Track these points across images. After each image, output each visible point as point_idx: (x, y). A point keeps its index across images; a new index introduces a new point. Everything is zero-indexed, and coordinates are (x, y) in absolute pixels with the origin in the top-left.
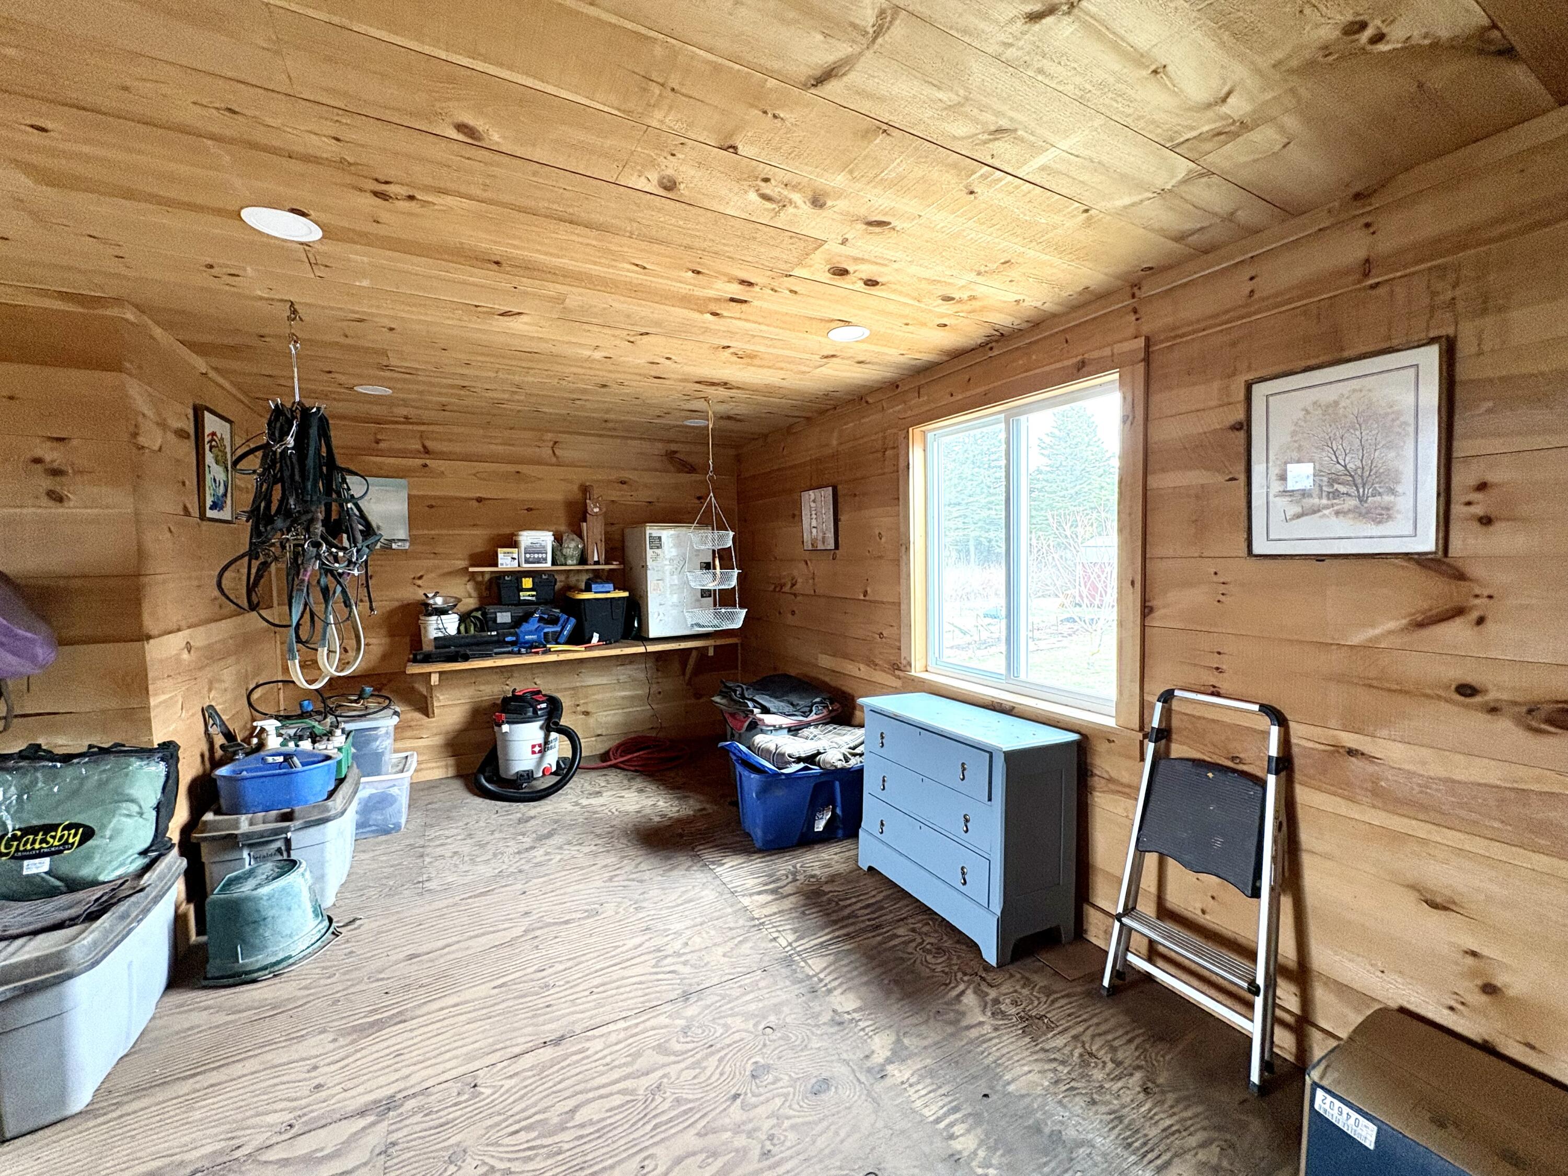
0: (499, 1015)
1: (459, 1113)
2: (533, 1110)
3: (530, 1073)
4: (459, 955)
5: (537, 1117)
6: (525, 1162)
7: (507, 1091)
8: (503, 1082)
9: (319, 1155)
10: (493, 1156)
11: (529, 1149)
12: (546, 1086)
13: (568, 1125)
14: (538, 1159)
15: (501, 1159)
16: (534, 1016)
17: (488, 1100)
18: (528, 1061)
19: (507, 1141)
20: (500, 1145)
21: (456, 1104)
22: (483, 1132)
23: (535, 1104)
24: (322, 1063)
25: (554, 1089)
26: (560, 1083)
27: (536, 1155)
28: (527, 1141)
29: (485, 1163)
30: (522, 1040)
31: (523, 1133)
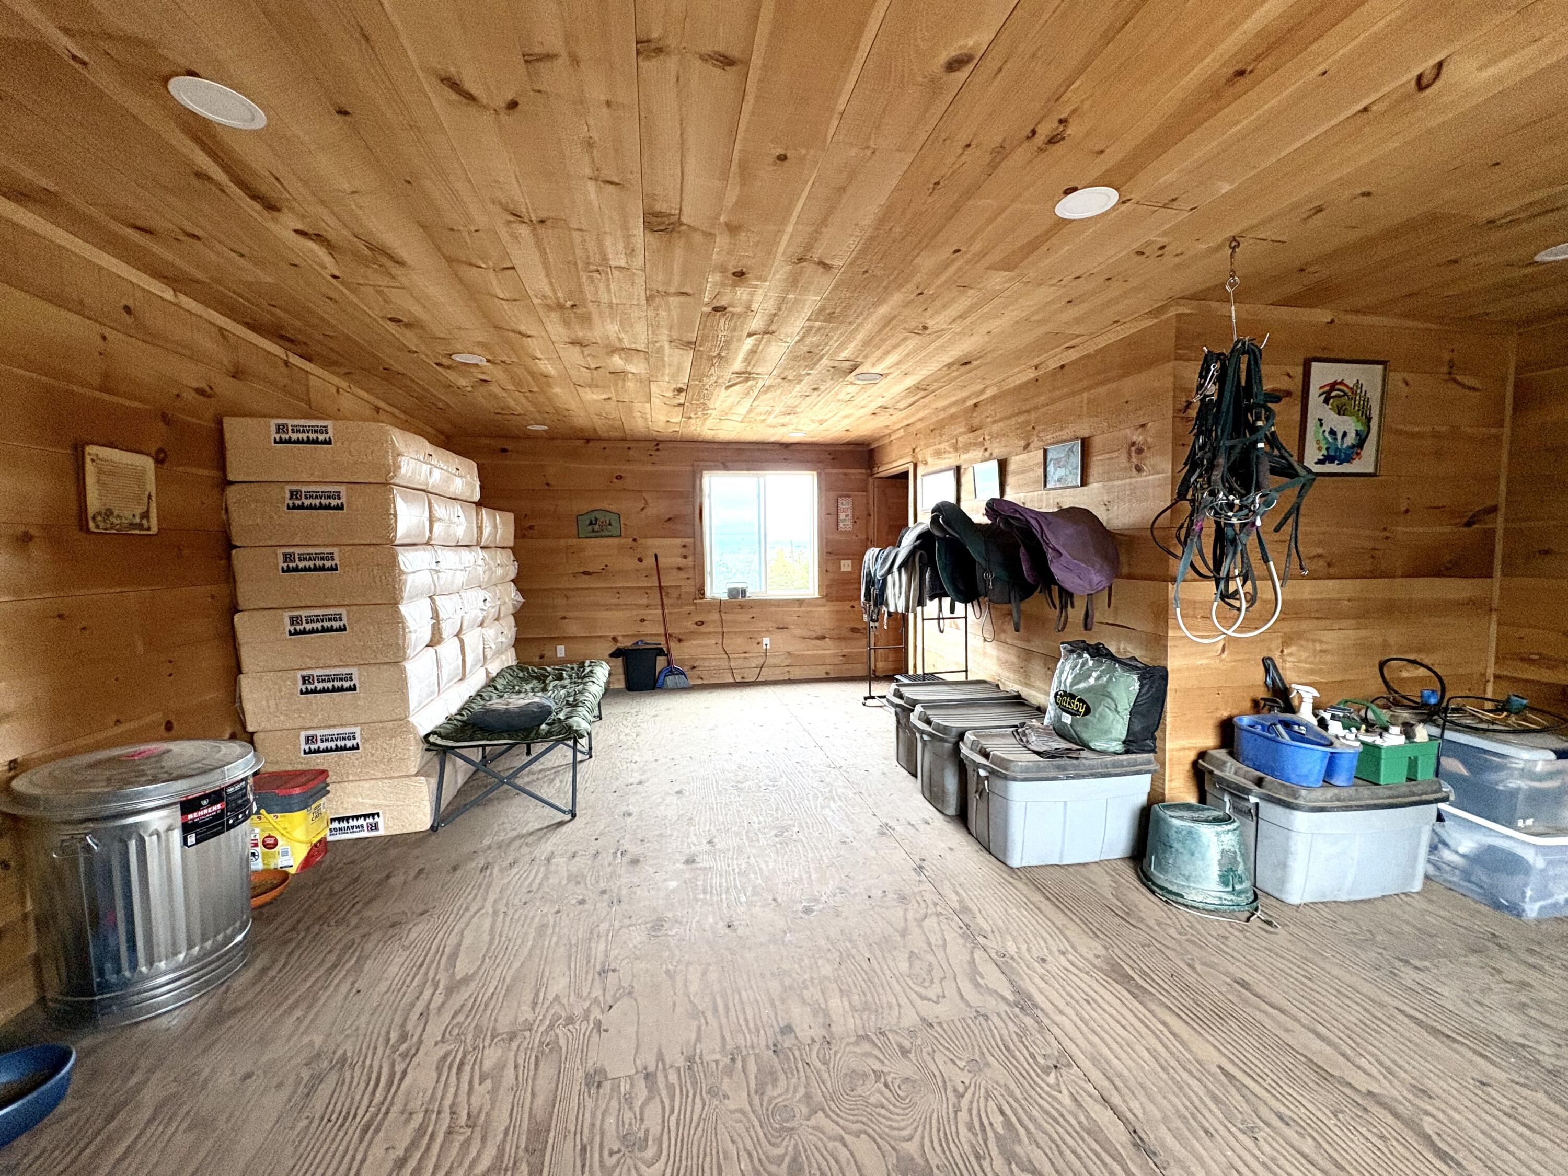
0: (1172, 1078)
1: (1022, 1059)
2: (1031, 1126)
3: (1083, 1119)
4: (1268, 1023)
5: (1022, 1131)
6: (967, 1124)
7: (1055, 1098)
8: (1065, 1091)
9: (978, 978)
10: (974, 1094)
11: (982, 1124)
12: (1067, 1137)
13: (1014, 1166)
14: (970, 1135)
15: (971, 1102)
16: (1182, 1117)
17: (1040, 1082)
18: (1103, 1116)
19: (991, 1104)
20: (987, 1100)
21: (1032, 1055)
22: (1002, 1082)
23: (1039, 1127)
24: (1070, 957)
25: (1064, 1147)
26: (1074, 1152)
27: (976, 1135)
28: (991, 1124)
29: (966, 1089)
30: (1134, 1105)
31: (1001, 1118)
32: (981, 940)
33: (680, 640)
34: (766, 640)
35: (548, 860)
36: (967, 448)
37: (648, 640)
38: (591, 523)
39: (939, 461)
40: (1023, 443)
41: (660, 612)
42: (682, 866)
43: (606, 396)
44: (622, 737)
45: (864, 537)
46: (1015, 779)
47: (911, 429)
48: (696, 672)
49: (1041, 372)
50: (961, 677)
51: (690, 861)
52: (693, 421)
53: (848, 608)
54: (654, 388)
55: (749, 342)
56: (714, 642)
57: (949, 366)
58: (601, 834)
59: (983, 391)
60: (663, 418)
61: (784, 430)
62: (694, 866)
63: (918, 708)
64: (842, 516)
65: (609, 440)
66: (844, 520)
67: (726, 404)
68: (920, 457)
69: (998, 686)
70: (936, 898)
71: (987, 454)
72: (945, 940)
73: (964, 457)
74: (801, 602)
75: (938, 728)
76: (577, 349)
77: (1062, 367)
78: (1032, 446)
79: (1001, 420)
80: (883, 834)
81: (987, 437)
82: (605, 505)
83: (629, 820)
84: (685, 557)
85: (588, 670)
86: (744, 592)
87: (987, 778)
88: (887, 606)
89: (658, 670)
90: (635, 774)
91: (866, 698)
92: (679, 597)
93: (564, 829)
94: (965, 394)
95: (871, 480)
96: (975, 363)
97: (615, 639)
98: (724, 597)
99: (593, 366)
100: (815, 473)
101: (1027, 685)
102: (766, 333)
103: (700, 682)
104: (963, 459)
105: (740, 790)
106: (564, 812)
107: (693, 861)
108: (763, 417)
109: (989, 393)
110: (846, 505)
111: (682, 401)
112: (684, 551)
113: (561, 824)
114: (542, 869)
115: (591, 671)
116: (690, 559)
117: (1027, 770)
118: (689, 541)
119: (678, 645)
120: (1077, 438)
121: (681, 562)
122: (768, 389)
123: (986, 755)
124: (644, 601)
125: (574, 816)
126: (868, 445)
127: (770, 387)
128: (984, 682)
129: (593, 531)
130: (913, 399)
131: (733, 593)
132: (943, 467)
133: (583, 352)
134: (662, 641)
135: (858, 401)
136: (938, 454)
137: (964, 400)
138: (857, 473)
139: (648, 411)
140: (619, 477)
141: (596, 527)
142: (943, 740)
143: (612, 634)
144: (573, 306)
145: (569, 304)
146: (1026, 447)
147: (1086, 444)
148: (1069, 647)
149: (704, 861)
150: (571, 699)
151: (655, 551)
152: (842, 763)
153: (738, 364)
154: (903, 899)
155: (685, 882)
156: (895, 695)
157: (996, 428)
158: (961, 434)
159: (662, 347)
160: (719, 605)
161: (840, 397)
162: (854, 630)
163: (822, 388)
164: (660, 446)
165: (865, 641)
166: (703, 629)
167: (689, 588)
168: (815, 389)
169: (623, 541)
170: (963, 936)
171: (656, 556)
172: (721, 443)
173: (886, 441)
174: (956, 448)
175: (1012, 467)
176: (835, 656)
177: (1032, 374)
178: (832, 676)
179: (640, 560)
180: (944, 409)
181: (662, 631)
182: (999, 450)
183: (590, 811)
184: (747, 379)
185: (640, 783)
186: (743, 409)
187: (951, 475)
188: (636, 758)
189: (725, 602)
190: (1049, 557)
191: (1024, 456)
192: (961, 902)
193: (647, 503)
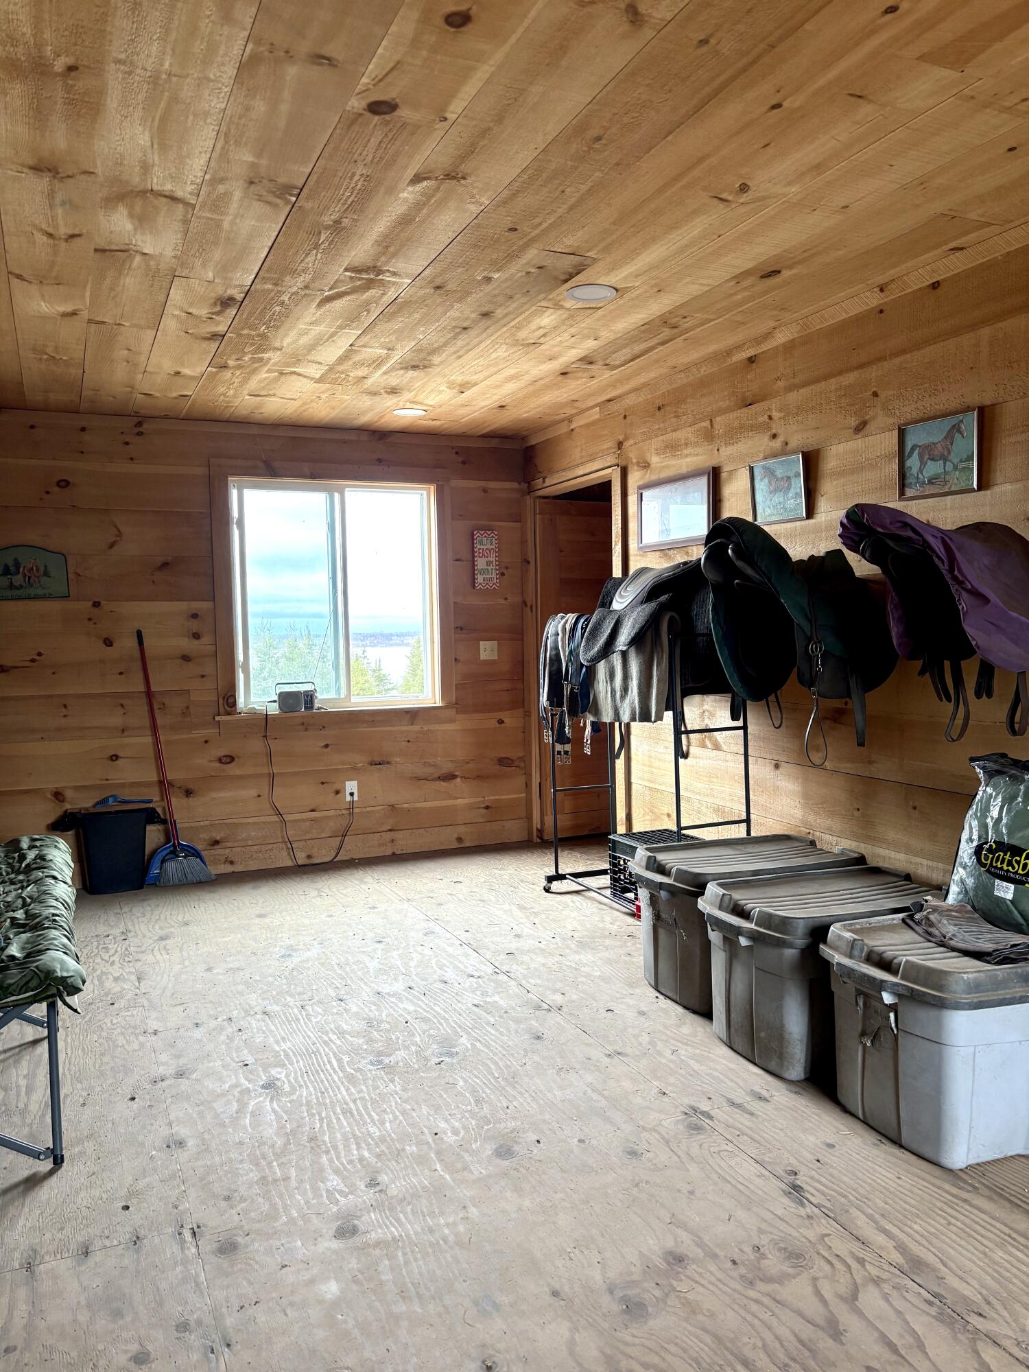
32: (974, 1320)
33: (188, 793)
34: (351, 786)
35: (29, 1267)
36: (733, 435)
37: (126, 794)
38: (7, 571)
39: (673, 462)
40: (853, 422)
41: (148, 740)
42: (335, 1244)
43: (69, 308)
44: (109, 984)
45: (519, 599)
46: (958, 1006)
47: (614, 407)
48: (219, 851)
49: (894, 293)
50: (739, 832)
51: (346, 1231)
52: (227, 374)
53: (494, 723)
54: (176, 294)
55: (408, 194)
56: (254, 793)
57: (738, 279)
58: (132, 1194)
59: (768, 336)
60: (168, 366)
61: (390, 401)
62: (358, 1240)
63: (712, 889)
64: (481, 563)
65: (46, 408)
66: (484, 571)
67: (304, 341)
68: (633, 456)
69: (813, 843)
70: (855, 1247)
71: (777, 444)
72: (914, 1333)
73: (727, 451)
74: (412, 715)
75: (767, 920)
76: (42, 183)
77: (935, 286)
78: (871, 427)
79: (804, 384)
80: (698, 1128)
81: (775, 415)
82: (32, 537)
83: (182, 1156)
84: (196, 636)
85: (31, 855)
86: (309, 697)
87: (893, 1007)
88: (596, 711)
89: (148, 850)
90: (164, 1057)
91: (550, 879)
92: (186, 712)
93: (44, 1192)
94: (731, 340)
95: (529, 501)
96: (786, 274)
97: (58, 795)
98: (274, 709)
99: (63, 231)
100: (432, 488)
101: (868, 839)
102: (448, 176)
103: (228, 869)
104: (725, 455)
105: (390, 1069)
106: (36, 1155)
107: (354, 1231)
108: (360, 373)
109: (781, 338)
110: (486, 543)
111: (222, 329)
112: (194, 626)
113: (33, 1182)
114: (22, 1293)
115: (42, 857)
116: (206, 639)
117: (976, 987)
118: (202, 606)
119: (184, 801)
120: (968, 409)
121: (187, 645)
122: (397, 308)
123: (886, 965)
124: (116, 720)
125: (58, 1161)
126: (524, 438)
127: (406, 304)
128: (786, 838)
129: (11, 586)
130: (643, 346)
131: (288, 700)
132: (684, 470)
133: (51, 195)
134: (154, 795)
135: (548, 346)
136: (672, 448)
137: (729, 353)
138: (504, 488)
139: (145, 348)
140: (64, 484)
141: (18, 580)
142: (780, 944)
143: (53, 785)
144: (71, 69)
145: (60, 65)
146: (860, 428)
147: (987, 418)
148: (992, 766)
149: (375, 1227)
150: (20, 914)
151: (136, 625)
152: (559, 999)
153: (361, 250)
154: (795, 1256)
155: (355, 1280)
156: (648, 868)
157: (794, 397)
158: (722, 412)
159: (227, 195)
160: (263, 723)
161: (522, 335)
162: (503, 761)
163: (499, 312)
164: (146, 427)
165: (521, 780)
166: (233, 770)
167: (204, 694)
168: (486, 315)
169: (70, 605)
170: (940, 1318)
171: (139, 635)
172: (261, 424)
173: (563, 429)
174: (709, 436)
175: (830, 463)
176: (471, 807)
177: (874, 300)
178: (468, 844)
179: (108, 642)
180: (686, 370)
181: (154, 777)
182: (800, 436)
183: (90, 1146)
184: (369, 284)
185: (180, 1075)
186: (331, 353)
187: (702, 483)
188: (153, 1025)
189: (274, 717)
190: (963, 606)
191: (857, 443)
192: (901, 1248)
193: (120, 534)
